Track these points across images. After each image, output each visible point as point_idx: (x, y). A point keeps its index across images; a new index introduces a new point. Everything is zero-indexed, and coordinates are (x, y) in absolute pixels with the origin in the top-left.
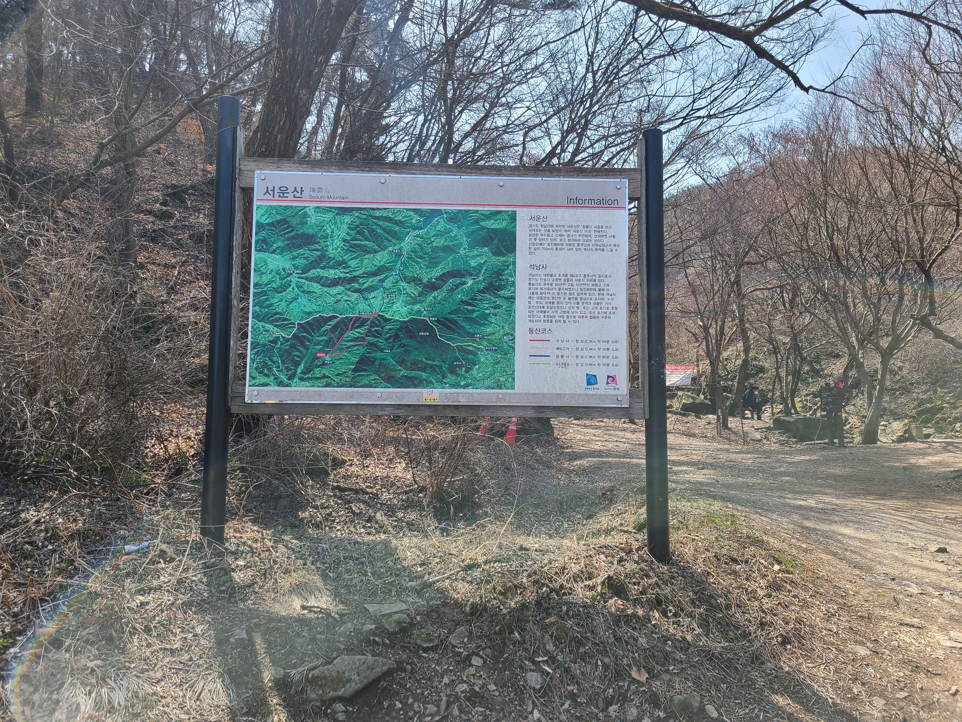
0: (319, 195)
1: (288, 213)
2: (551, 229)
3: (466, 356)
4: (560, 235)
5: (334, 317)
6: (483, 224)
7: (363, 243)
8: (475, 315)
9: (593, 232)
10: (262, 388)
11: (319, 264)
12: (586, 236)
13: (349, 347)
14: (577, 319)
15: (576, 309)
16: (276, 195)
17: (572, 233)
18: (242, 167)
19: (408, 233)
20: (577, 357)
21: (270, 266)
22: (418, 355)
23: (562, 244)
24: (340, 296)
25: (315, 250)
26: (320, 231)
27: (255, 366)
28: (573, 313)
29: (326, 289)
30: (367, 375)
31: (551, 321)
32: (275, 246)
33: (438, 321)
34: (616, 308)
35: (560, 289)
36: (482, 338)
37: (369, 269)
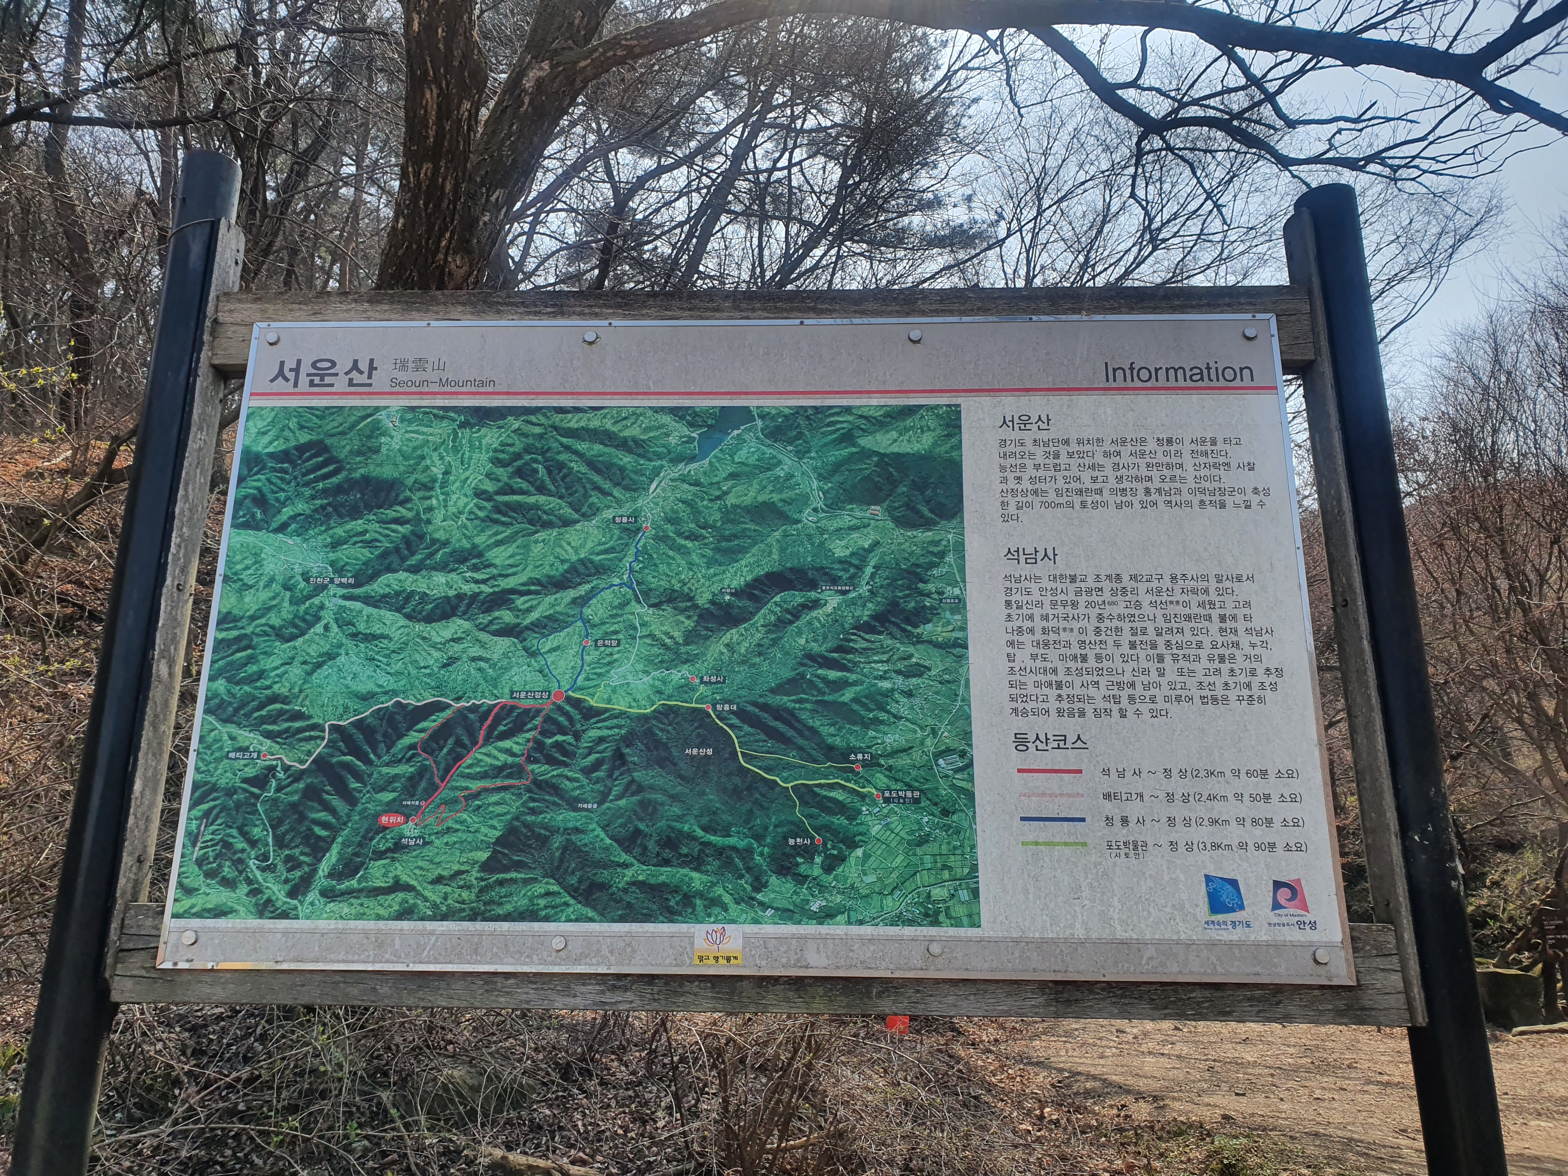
0: (418, 377)
1: (330, 425)
2: (1063, 450)
3: (825, 819)
4: (1092, 467)
5: (437, 707)
6: (866, 442)
7: (532, 500)
8: (847, 696)
9: (1187, 456)
10: (210, 923)
11: (403, 559)
12: (1169, 466)
13: (477, 795)
14: (1160, 705)
15: (1154, 675)
16: (304, 380)
17: (1125, 459)
18: (222, 317)
19: (656, 472)
20: (1171, 821)
21: (270, 567)
22: (680, 818)
23: (1100, 492)
24: (457, 647)
25: (397, 521)
26: (413, 470)
27: (197, 853)
28: (1146, 687)
29: (419, 627)
30: (526, 882)
31: (1082, 714)
32: (287, 512)
33: (741, 714)
34: (1279, 672)
35: (1100, 618)
36: (872, 764)
37: (546, 570)
